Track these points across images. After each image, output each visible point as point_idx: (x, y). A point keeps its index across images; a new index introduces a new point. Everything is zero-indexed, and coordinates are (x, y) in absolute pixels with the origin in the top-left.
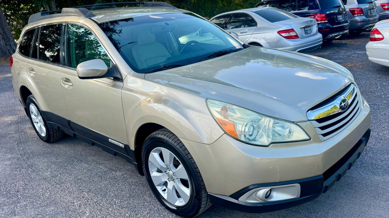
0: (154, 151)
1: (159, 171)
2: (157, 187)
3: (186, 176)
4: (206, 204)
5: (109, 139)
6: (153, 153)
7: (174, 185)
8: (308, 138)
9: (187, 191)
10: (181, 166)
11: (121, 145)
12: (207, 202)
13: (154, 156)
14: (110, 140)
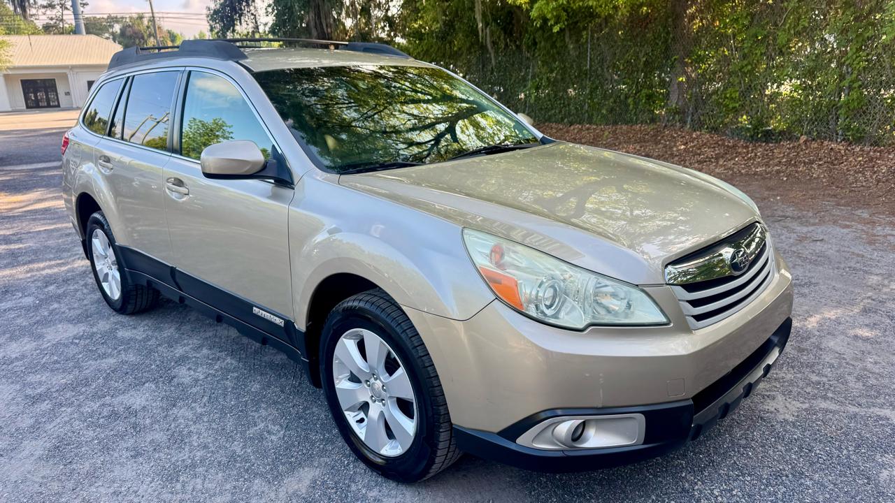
0: (346, 335)
1: (354, 379)
2: (346, 413)
3: (409, 393)
4: (447, 455)
5: (254, 308)
6: (344, 340)
7: (382, 411)
8: (664, 320)
9: (409, 426)
10: (401, 371)
11: (278, 321)
12: (448, 452)
13: (347, 345)
14: (256, 310)
